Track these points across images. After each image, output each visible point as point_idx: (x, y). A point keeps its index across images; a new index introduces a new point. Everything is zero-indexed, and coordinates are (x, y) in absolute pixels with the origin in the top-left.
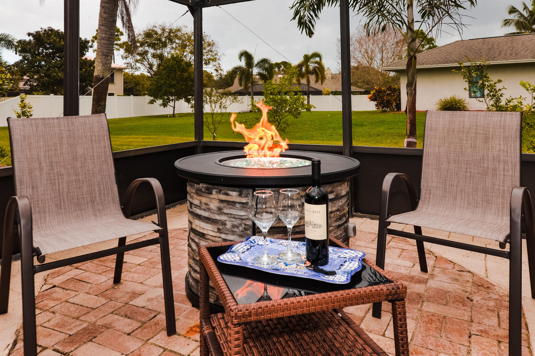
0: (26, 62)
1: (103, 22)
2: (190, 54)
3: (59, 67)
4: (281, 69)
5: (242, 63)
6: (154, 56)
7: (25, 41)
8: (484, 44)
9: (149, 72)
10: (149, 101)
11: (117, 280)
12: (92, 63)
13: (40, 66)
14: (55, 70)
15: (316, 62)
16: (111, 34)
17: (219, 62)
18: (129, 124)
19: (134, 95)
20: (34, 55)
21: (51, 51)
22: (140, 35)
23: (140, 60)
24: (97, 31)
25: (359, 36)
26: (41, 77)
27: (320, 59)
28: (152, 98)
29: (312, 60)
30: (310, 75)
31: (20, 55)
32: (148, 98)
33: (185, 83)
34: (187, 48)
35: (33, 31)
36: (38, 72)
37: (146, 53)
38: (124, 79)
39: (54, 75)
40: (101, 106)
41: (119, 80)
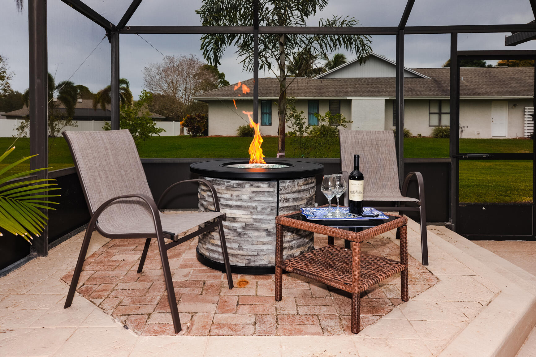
8: (271, 83)
15: (123, 89)
25: (166, 66)
27: (127, 86)
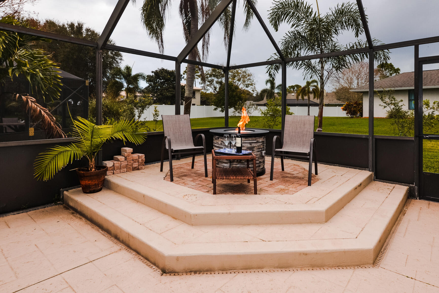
0: (151, 87)
1: (189, 70)
2: (237, 81)
3: (167, 89)
4: (295, 89)
5: (268, 86)
6: (217, 82)
7: (150, 76)
9: (214, 92)
10: (214, 109)
11: (193, 167)
12: (183, 87)
13: (157, 89)
14: (165, 91)
15: (314, 86)
16: (193, 76)
17: (255, 86)
18: (203, 121)
19: (206, 105)
20: (154, 83)
21: (163, 81)
22: (209, 70)
23: (209, 85)
24: (186, 68)
26: (158, 95)
28: (215, 107)
29: (311, 85)
30: (310, 94)
31: (148, 83)
32: (213, 107)
33: (234, 99)
34: (236, 77)
35: (154, 71)
36: (156, 92)
37: (212, 81)
38: (201, 96)
39: (164, 94)
40: (188, 111)
41: (198, 96)
